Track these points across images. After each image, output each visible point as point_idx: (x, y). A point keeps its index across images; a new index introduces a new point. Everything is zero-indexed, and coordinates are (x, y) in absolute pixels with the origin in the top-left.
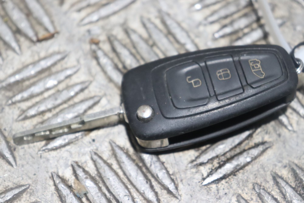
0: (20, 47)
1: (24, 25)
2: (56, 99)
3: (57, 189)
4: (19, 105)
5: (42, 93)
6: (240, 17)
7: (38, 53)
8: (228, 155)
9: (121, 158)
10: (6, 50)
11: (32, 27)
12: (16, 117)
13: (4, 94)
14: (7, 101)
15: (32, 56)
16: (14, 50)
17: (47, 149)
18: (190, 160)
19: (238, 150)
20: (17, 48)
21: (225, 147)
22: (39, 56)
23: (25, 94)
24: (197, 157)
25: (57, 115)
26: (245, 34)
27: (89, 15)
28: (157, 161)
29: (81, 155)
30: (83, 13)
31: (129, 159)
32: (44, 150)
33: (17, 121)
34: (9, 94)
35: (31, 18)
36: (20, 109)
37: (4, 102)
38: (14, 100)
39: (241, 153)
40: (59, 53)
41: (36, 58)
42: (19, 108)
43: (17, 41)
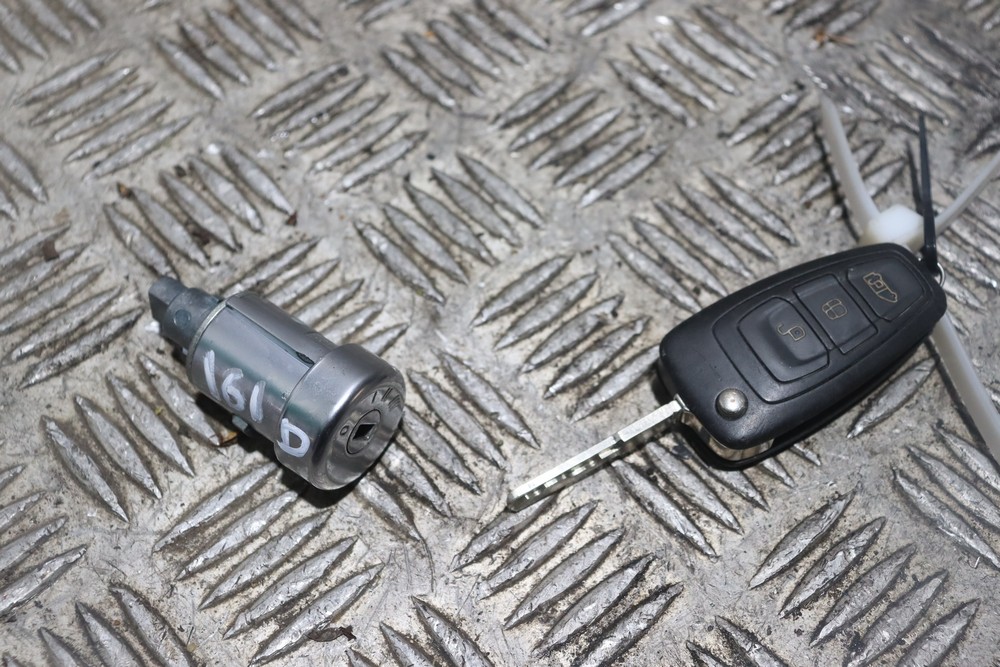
0: (189, 460)
1: (193, 418)
2: (270, 556)
4: (200, 576)
5: (241, 547)
6: (590, 349)
7: (226, 468)
8: (605, 622)
9: (406, 657)
10: (166, 470)
12: (198, 602)
13: (171, 558)
14: (180, 572)
15: (216, 475)
16: (179, 468)
17: (263, 658)
18: (534, 641)
19: (621, 610)
20: (184, 463)
21: (597, 606)
22: (228, 474)
23: (211, 554)
24: (546, 636)
25: (274, 587)
28: (473, 655)
29: (330, 661)
31: (421, 657)
32: (257, 662)
33: (202, 608)
34: (182, 557)
36: (205, 586)
37: (173, 575)
38: (191, 567)
39: (627, 615)
41: (224, 479)
42: (202, 582)
43: (184, 450)
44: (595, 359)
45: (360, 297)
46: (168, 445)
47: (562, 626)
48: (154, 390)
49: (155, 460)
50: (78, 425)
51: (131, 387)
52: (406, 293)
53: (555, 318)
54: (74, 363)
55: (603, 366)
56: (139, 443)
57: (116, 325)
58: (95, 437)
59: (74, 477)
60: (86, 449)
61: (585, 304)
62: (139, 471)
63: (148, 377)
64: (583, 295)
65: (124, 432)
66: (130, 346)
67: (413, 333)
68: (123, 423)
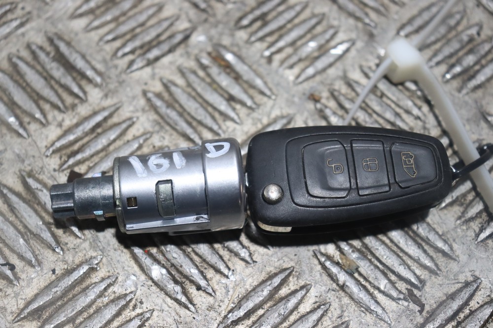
0: (237, 114)
1: (236, 91)
3: (324, 268)
7: (260, 120)
10: (224, 121)
11: (246, 92)
15: (254, 124)
16: (233, 120)
18: (456, 216)
20: (236, 117)
22: (261, 123)
24: (463, 213)
26: (478, 72)
27: (303, 70)
30: (296, 70)
35: (240, 81)
40: (282, 117)
43: (234, 109)
44: (470, 60)
45: (324, 23)
46: (223, 106)
47: (472, 207)
48: (209, 75)
49: (217, 115)
50: (166, 95)
51: (194, 73)
52: (351, 21)
53: (444, 36)
54: (157, 59)
55: (476, 63)
56: (205, 105)
57: (179, 37)
58: (177, 101)
59: (168, 124)
60: (174, 108)
61: (460, 28)
62: (209, 121)
63: (204, 68)
64: (458, 23)
65: (194, 98)
66: (190, 50)
67: (359, 44)
68: (193, 94)
